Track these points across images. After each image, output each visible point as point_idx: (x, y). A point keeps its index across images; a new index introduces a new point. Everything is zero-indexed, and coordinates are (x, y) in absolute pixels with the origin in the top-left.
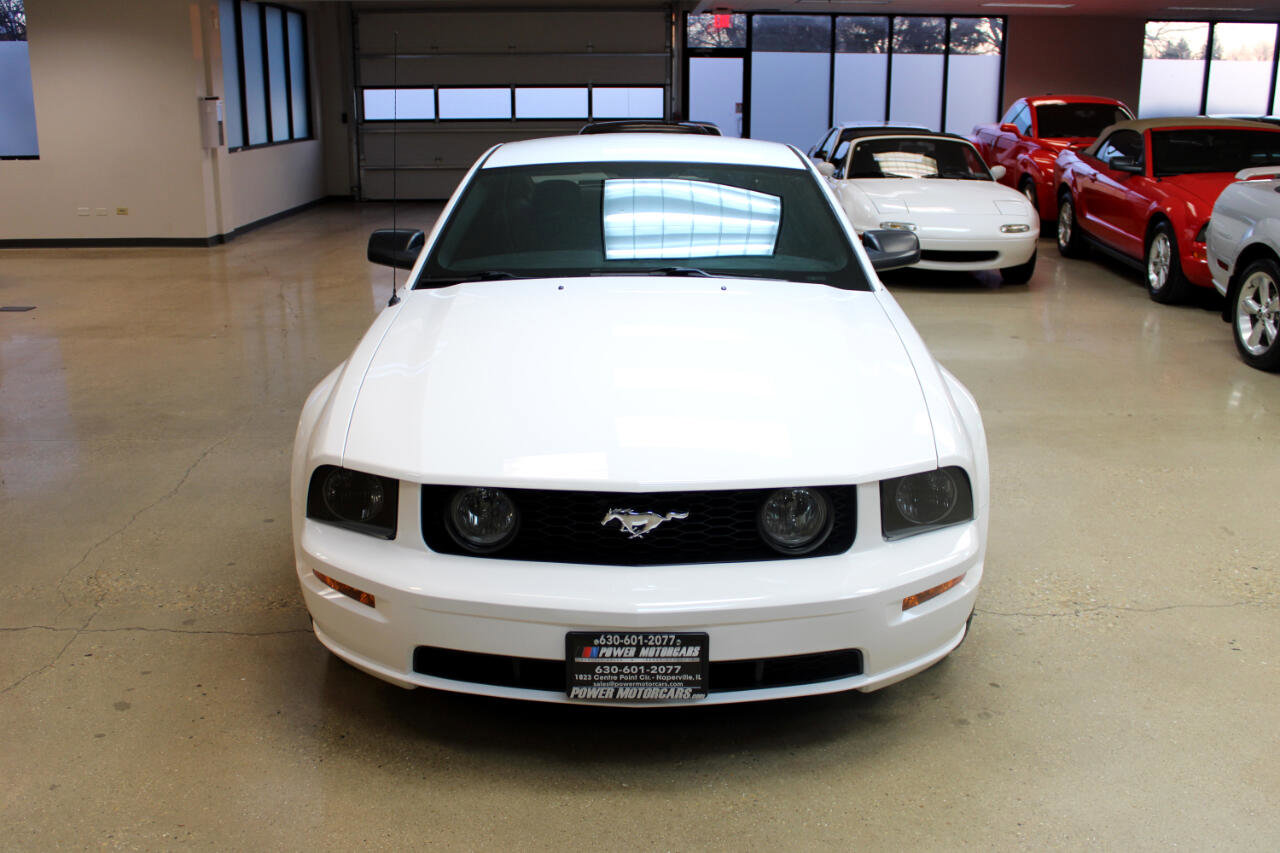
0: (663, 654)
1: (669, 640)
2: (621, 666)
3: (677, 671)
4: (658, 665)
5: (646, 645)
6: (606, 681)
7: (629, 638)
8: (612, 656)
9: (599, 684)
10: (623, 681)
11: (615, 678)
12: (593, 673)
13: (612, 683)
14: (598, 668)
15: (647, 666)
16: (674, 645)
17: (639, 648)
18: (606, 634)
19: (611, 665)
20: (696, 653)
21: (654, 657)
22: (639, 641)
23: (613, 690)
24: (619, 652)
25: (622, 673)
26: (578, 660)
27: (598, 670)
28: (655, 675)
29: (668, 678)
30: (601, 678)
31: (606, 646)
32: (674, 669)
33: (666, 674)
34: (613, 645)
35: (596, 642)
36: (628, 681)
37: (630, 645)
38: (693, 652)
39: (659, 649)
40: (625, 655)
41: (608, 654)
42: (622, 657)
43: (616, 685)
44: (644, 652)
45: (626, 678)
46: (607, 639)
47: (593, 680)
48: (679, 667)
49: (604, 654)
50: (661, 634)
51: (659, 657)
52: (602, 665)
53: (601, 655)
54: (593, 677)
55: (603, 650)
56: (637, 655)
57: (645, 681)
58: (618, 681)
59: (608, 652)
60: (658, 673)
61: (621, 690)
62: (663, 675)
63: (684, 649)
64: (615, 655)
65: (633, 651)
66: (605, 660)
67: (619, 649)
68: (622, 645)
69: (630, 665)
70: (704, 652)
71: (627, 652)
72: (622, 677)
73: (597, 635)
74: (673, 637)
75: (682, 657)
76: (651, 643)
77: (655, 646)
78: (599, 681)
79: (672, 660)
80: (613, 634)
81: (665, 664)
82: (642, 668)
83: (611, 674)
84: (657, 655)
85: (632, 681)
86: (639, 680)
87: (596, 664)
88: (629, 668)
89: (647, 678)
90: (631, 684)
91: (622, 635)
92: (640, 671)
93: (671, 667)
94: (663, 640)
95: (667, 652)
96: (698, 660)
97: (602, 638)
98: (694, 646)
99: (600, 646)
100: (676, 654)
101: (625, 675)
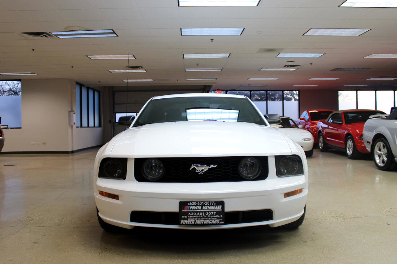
0: (210, 208)
1: (212, 203)
2: (197, 212)
3: (215, 214)
4: (208, 212)
5: (205, 205)
6: (192, 218)
7: (199, 203)
8: (194, 209)
9: (190, 219)
10: (197, 218)
11: (195, 217)
12: (188, 215)
13: (194, 219)
14: (189, 213)
15: (205, 212)
16: (214, 205)
17: (202, 206)
18: (192, 202)
19: (193, 212)
20: (221, 208)
21: (207, 209)
22: (202, 204)
23: (194, 221)
24: (196, 208)
25: (197, 215)
26: (183, 211)
27: (189, 214)
28: (207, 215)
29: (212, 216)
30: (191, 217)
31: (192, 206)
32: (214, 213)
33: (211, 215)
34: (194, 205)
35: (189, 204)
36: (199, 218)
37: (200, 205)
38: (220, 207)
39: (209, 206)
40: (198, 209)
41: (193, 209)
42: (197, 209)
43: (195, 219)
44: (204, 207)
45: (198, 217)
46: (192, 203)
47: (188, 218)
48: (215, 213)
49: (191, 209)
50: (209, 201)
51: (209, 209)
52: (191, 212)
53: (190, 209)
54: (188, 216)
55: (191, 207)
56: (202, 209)
57: (204, 218)
58: (196, 218)
59: (192, 208)
60: (209, 215)
61: (197, 221)
62: (210, 215)
63: (217, 206)
64: (195, 209)
65: (200, 207)
66: (191, 211)
67: (196, 207)
68: (197, 205)
69: (200, 212)
70: (223, 208)
71: (198, 208)
72: (197, 216)
73: (189, 202)
74: (213, 202)
75: (216, 209)
76: (206, 204)
77: (208, 205)
78: (190, 218)
79: (213, 210)
80: (194, 202)
81: (211, 212)
82: (203, 213)
83: (194, 215)
84: (208, 208)
85: (200, 218)
86: (202, 217)
87: (189, 212)
88: (199, 213)
89: (205, 216)
90: (200, 219)
91: (197, 202)
92: (203, 214)
93: (213, 213)
94: (210, 203)
95: (211, 207)
96: (221, 210)
97: (191, 203)
98: (220, 205)
99: (190, 206)
100: (214, 208)
101: (198, 215)
